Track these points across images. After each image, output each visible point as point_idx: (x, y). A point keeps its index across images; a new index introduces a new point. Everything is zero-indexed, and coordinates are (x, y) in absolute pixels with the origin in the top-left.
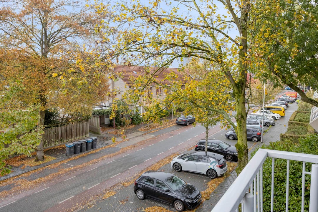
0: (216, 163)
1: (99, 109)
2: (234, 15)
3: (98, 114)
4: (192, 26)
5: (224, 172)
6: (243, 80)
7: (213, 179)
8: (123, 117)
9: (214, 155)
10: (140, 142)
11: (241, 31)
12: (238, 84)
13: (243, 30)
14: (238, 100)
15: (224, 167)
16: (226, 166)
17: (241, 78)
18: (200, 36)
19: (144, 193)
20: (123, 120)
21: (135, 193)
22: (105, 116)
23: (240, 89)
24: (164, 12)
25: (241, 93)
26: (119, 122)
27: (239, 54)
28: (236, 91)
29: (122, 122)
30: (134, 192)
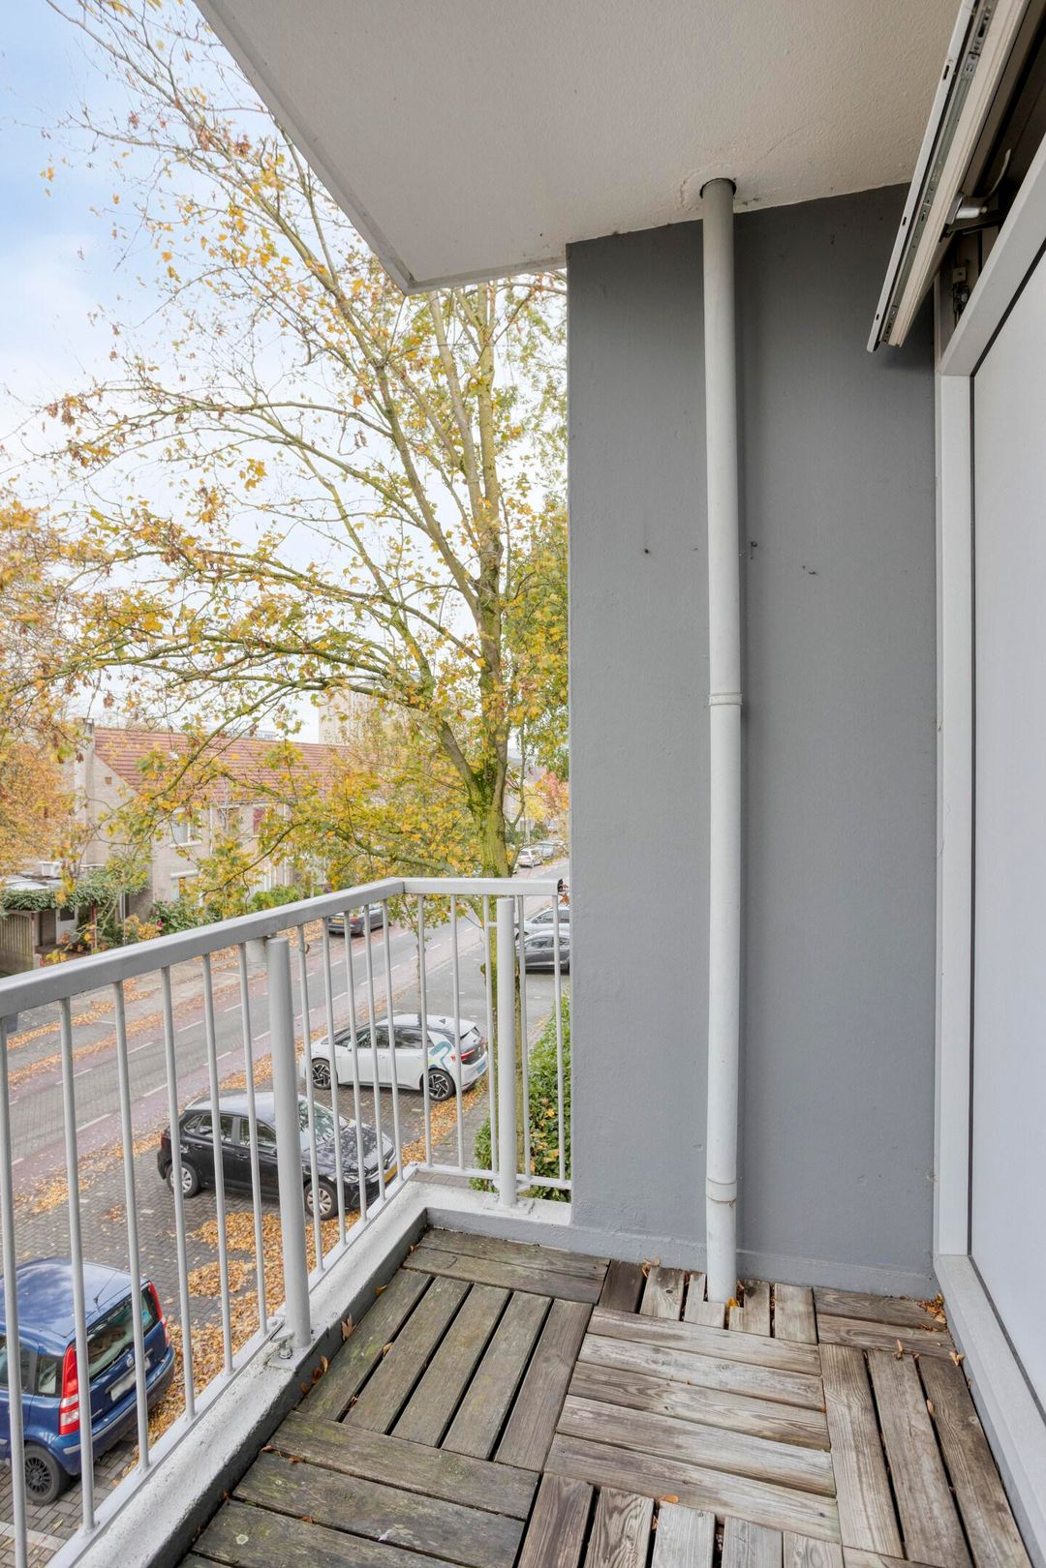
0: (450, 1049)
1: (33, 887)
2: (458, 570)
3: (28, 904)
4: (332, 593)
5: (476, 1076)
6: (492, 761)
7: (441, 1101)
8: (127, 915)
9: (443, 1021)
10: (192, 1000)
11: (480, 615)
12: (481, 776)
13: (486, 612)
14: (484, 823)
15: (477, 1058)
16: (482, 1054)
17: (486, 757)
18: (351, 624)
19: (198, 1173)
20: (128, 925)
21: (164, 1177)
22: (58, 914)
23: (488, 791)
24: (238, 545)
25: (491, 803)
26: (112, 935)
27: (480, 685)
28: (476, 796)
29: (125, 934)
30: (158, 1173)
